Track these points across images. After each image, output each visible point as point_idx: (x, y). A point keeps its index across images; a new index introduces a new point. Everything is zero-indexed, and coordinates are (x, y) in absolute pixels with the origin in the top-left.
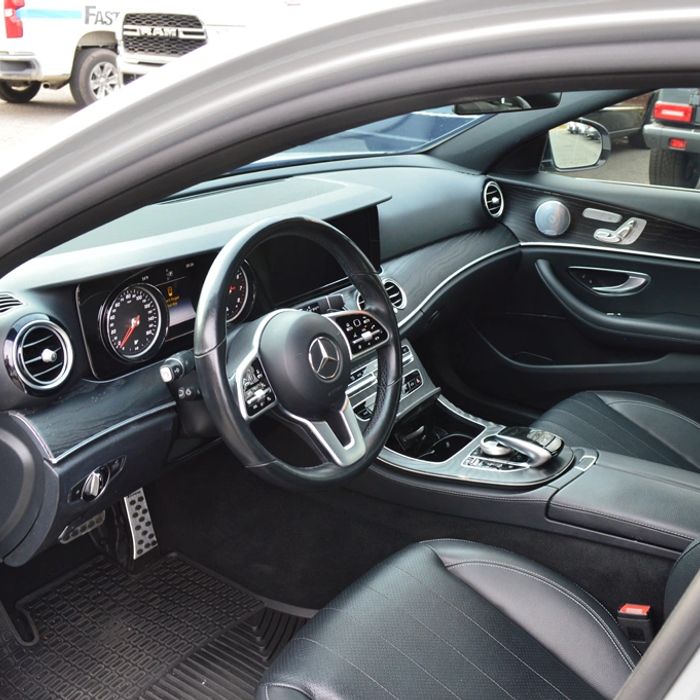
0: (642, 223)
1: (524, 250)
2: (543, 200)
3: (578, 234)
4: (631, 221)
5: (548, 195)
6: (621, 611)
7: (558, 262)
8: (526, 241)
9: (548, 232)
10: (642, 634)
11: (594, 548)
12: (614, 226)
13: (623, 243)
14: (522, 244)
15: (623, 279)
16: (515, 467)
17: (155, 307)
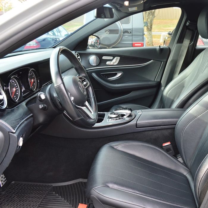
0: (119, 58)
1: (88, 71)
2: (91, 56)
3: (102, 64)
4: (116, 58)
5: (92, 55)
6: (163, 146)
7: (98, 73)
8: (88, 68)
9: (93, 65)
10: (170, 149)
11: (151, 132)
12: (111, 60)
13: (114, 64)
14: (87, 69)
15: (116, 74)
16: (122, 118)
17: (17, 85)
